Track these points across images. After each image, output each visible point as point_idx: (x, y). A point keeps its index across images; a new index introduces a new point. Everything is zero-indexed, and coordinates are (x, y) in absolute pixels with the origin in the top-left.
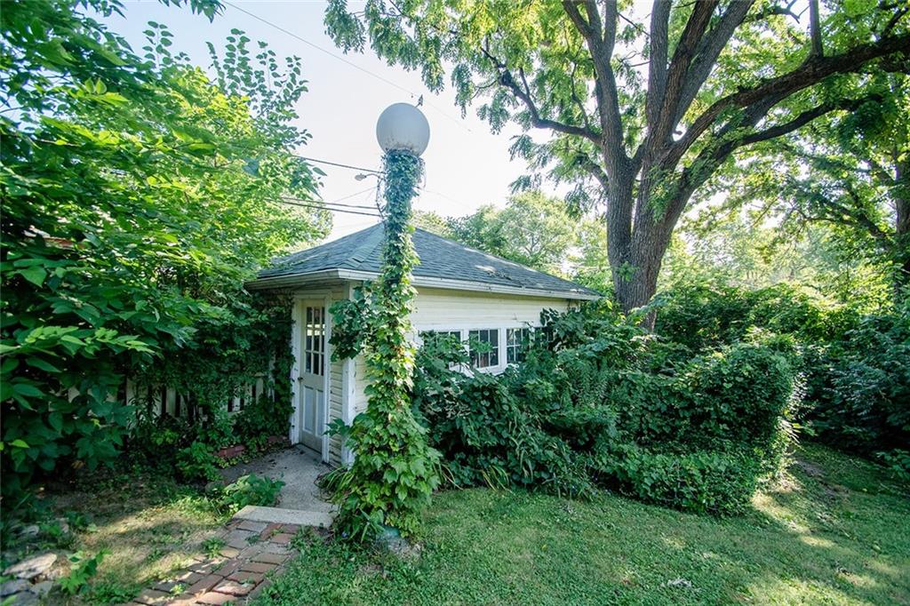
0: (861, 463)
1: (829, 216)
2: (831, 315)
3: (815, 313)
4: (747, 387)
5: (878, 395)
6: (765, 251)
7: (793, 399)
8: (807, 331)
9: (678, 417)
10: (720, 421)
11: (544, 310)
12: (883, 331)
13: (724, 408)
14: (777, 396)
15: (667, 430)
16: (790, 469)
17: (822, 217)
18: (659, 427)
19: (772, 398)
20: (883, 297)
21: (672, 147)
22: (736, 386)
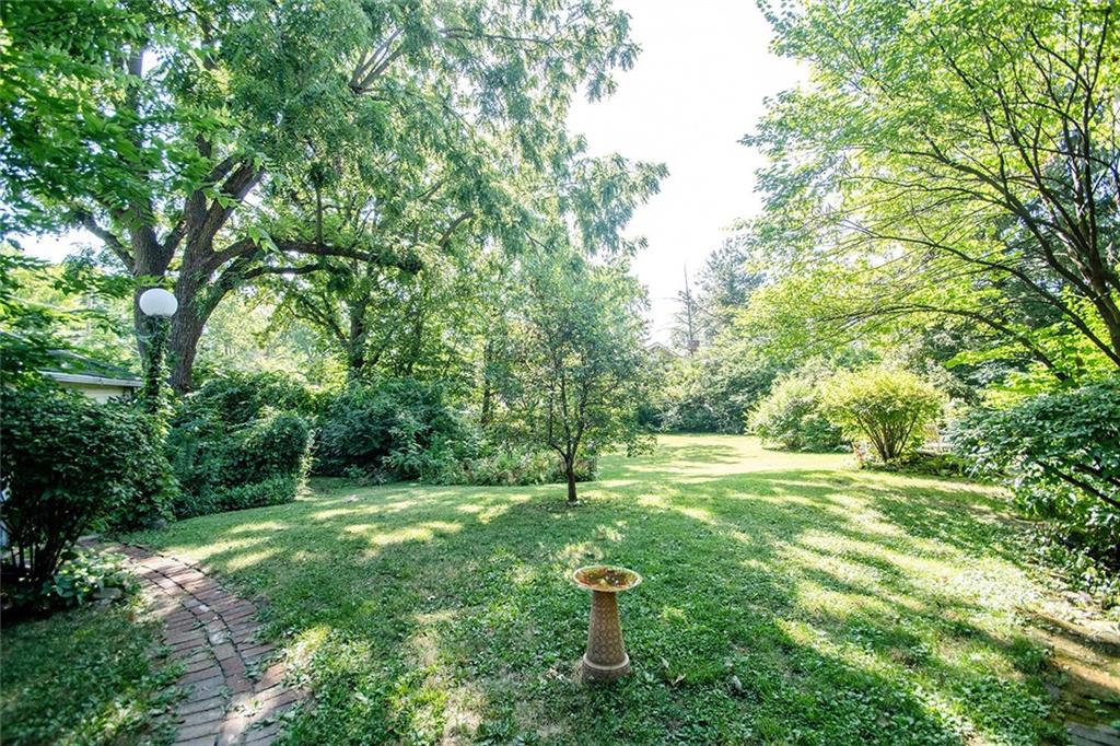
0: (336, 479)
1: (310, 316)
2: (317, 396)
3: (308, 395)
4: (288, 440)
5: (344, 440)
6: (260, 337)
7: (310, 443)
8: (302, 407)
9: (245, 467)
10: (273, 463)
11: (111, 398)
12: (346, 404)
13: (275, 455)
14: (302, 443)
15: (239, 477)
16: (307, 485)
17: (305, 316)
18: (233, 476)
19: (300, 445)
20: (343, 381)
21: (213, 255)
22: (283, 440)
